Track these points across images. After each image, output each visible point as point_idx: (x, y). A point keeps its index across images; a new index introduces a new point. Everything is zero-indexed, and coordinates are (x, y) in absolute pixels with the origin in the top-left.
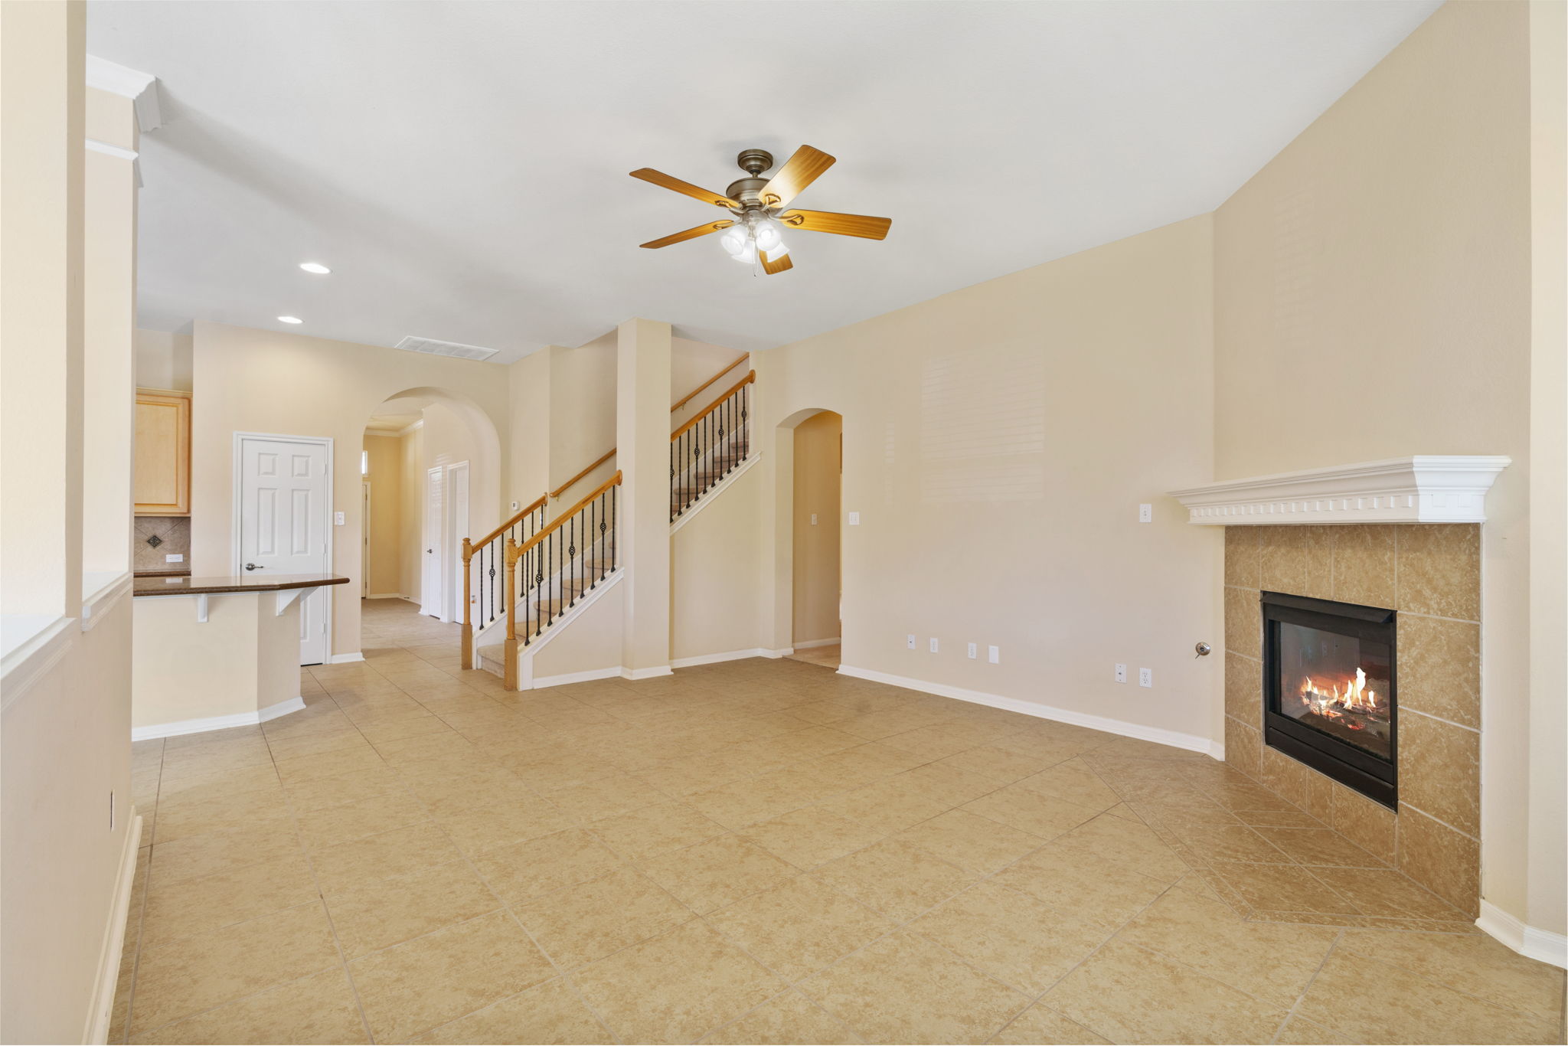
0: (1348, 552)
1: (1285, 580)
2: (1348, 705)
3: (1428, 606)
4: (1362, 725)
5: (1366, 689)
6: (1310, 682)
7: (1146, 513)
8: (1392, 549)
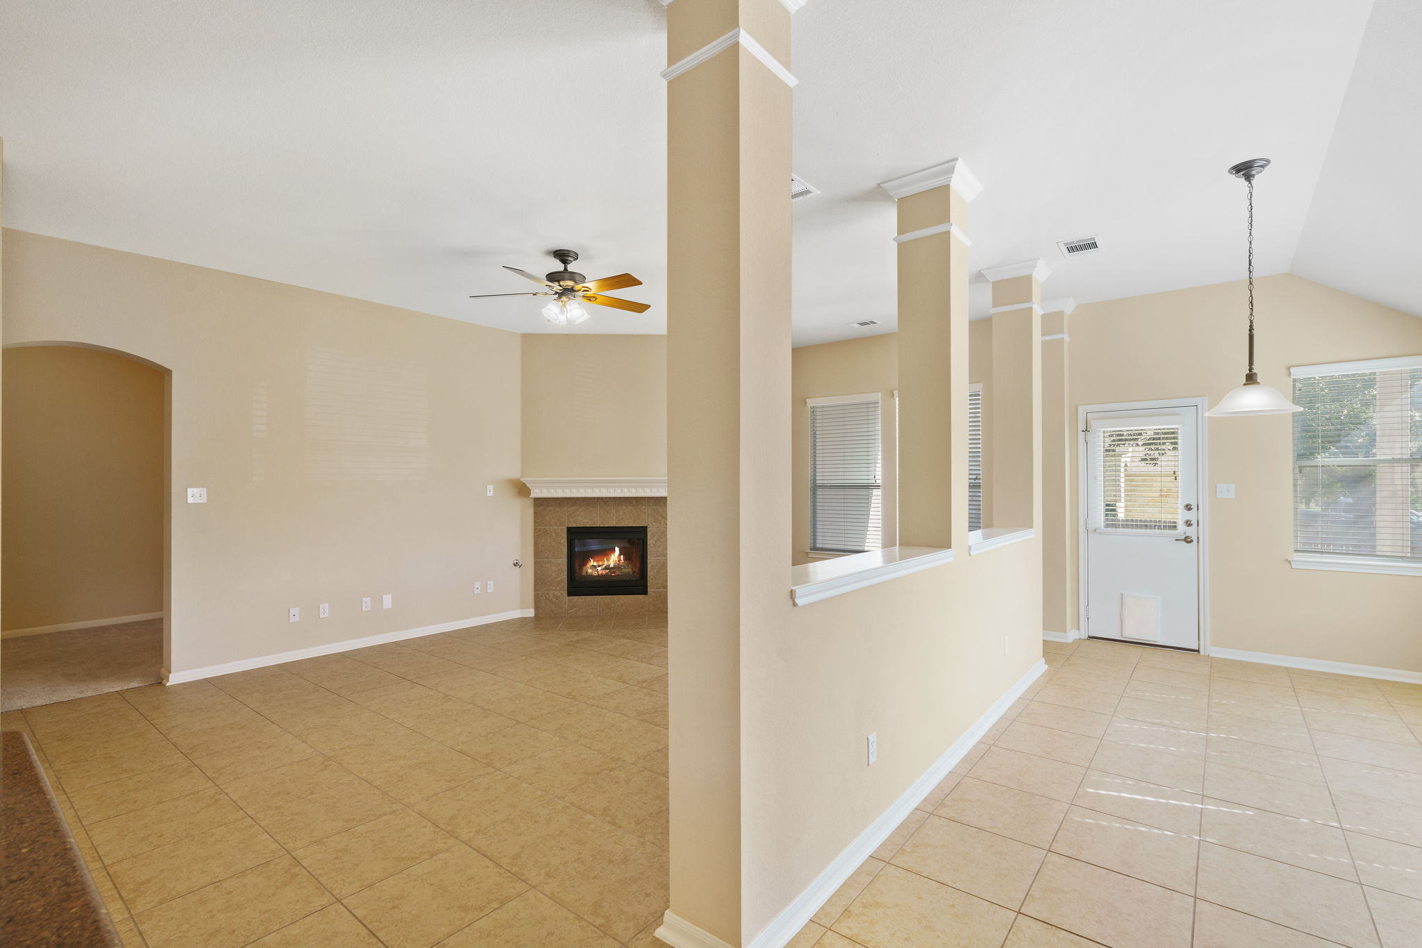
0: (624, 507)
1: (586, 521)
2: (612, 565)
3: (661, 523)
4: (618, 573)
5: (620, 555)
6: (592, 561)
7: (490, 490)
8: (645, 505)
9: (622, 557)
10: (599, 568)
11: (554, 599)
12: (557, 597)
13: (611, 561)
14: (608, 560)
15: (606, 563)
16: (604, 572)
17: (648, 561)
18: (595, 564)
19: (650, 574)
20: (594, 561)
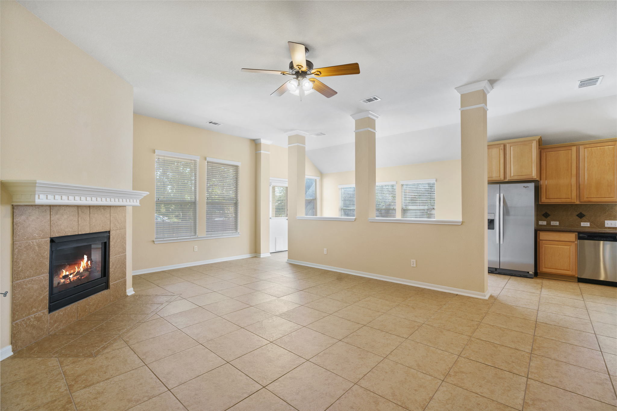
9: (89, 262)
10: (71, 276)
11: (35, 323)
12: (38, 319)
13: (81, 267)
14: (79, 268)
15: (77, 270)
16: (75, 278)
17: (111, 260)
18: (67, 273)
19: (111, 270)
20: (66, 271)
